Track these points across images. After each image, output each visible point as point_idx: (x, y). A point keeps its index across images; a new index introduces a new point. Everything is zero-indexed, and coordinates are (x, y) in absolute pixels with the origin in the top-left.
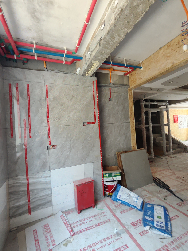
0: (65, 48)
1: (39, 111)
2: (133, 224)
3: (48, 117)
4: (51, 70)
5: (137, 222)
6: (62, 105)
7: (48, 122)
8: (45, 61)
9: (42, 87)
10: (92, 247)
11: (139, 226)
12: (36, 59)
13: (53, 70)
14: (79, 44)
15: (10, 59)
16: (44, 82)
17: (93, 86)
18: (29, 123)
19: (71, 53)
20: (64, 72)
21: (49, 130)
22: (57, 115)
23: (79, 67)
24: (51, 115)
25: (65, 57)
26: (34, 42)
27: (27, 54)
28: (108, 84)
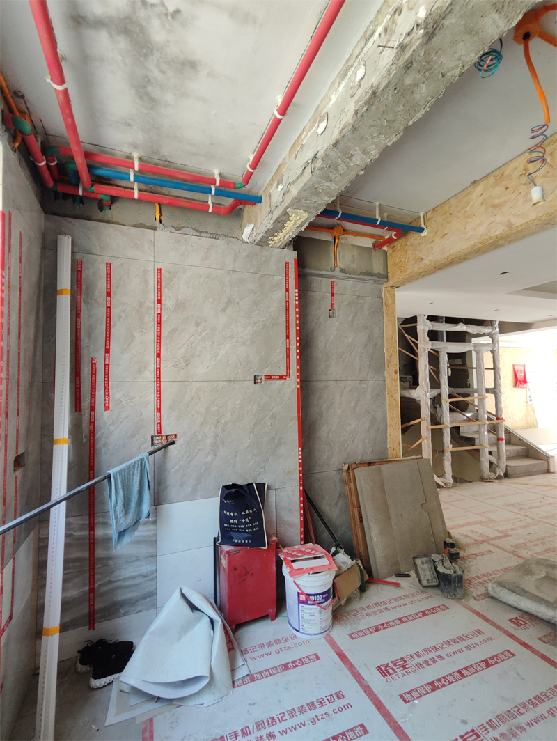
0: (216, 172)
1: (133, 337)
2: (383, 668)
3: (158, 355)
4: (174, 227)
5: (396, 666)
6: (198, 324)
7: (157, 368)
8: (159, 204)
9: (145, 272)
10: (265, 728)
11: (400, 675)
12: (136, 196)
13: (178, 229)
14: (255, 165)
15: (66, 196)
16: (152, 259)
17: (287, 275)
18: (105, 369)
19: (232, 186)
20: (210, 235)
21: (159, 391)
22: (182, 350)
23: (250, 222)
24: (167, 350)
25: (215, 194)
26: (136, 155)
27: (112, 182)
28: (327, 271)
